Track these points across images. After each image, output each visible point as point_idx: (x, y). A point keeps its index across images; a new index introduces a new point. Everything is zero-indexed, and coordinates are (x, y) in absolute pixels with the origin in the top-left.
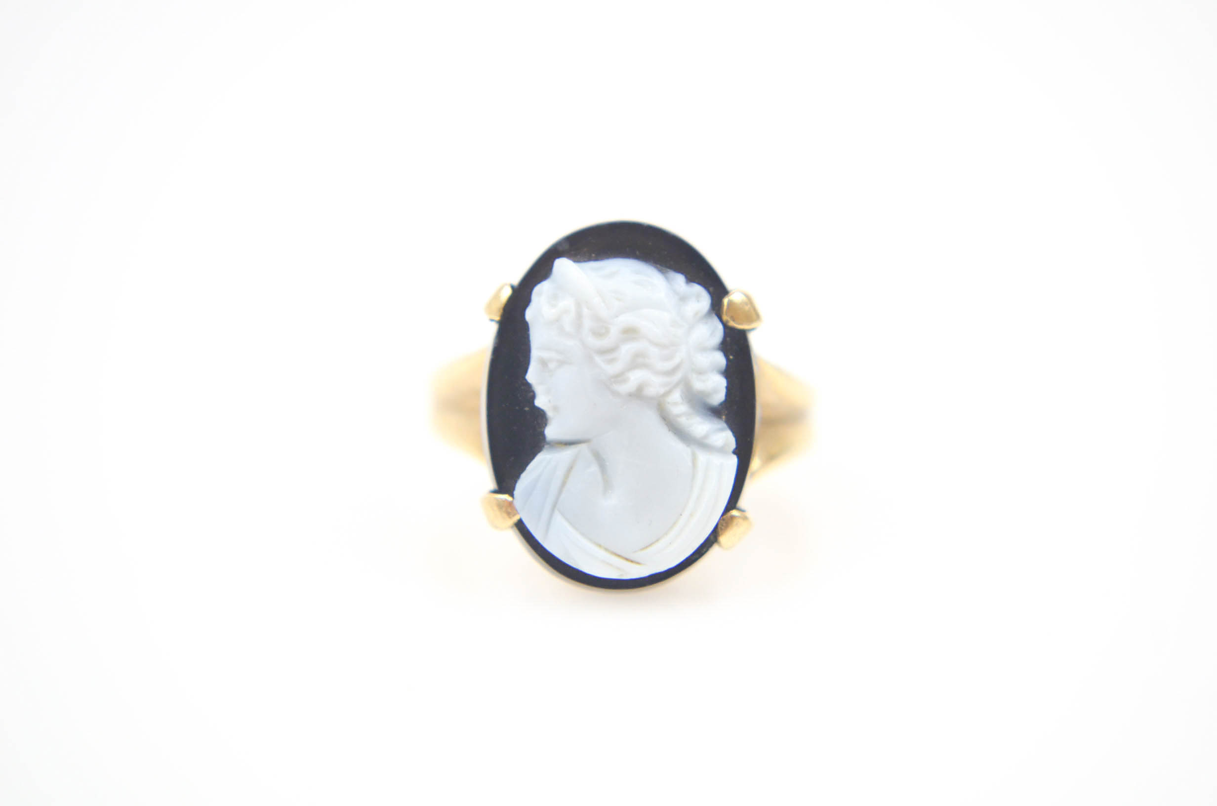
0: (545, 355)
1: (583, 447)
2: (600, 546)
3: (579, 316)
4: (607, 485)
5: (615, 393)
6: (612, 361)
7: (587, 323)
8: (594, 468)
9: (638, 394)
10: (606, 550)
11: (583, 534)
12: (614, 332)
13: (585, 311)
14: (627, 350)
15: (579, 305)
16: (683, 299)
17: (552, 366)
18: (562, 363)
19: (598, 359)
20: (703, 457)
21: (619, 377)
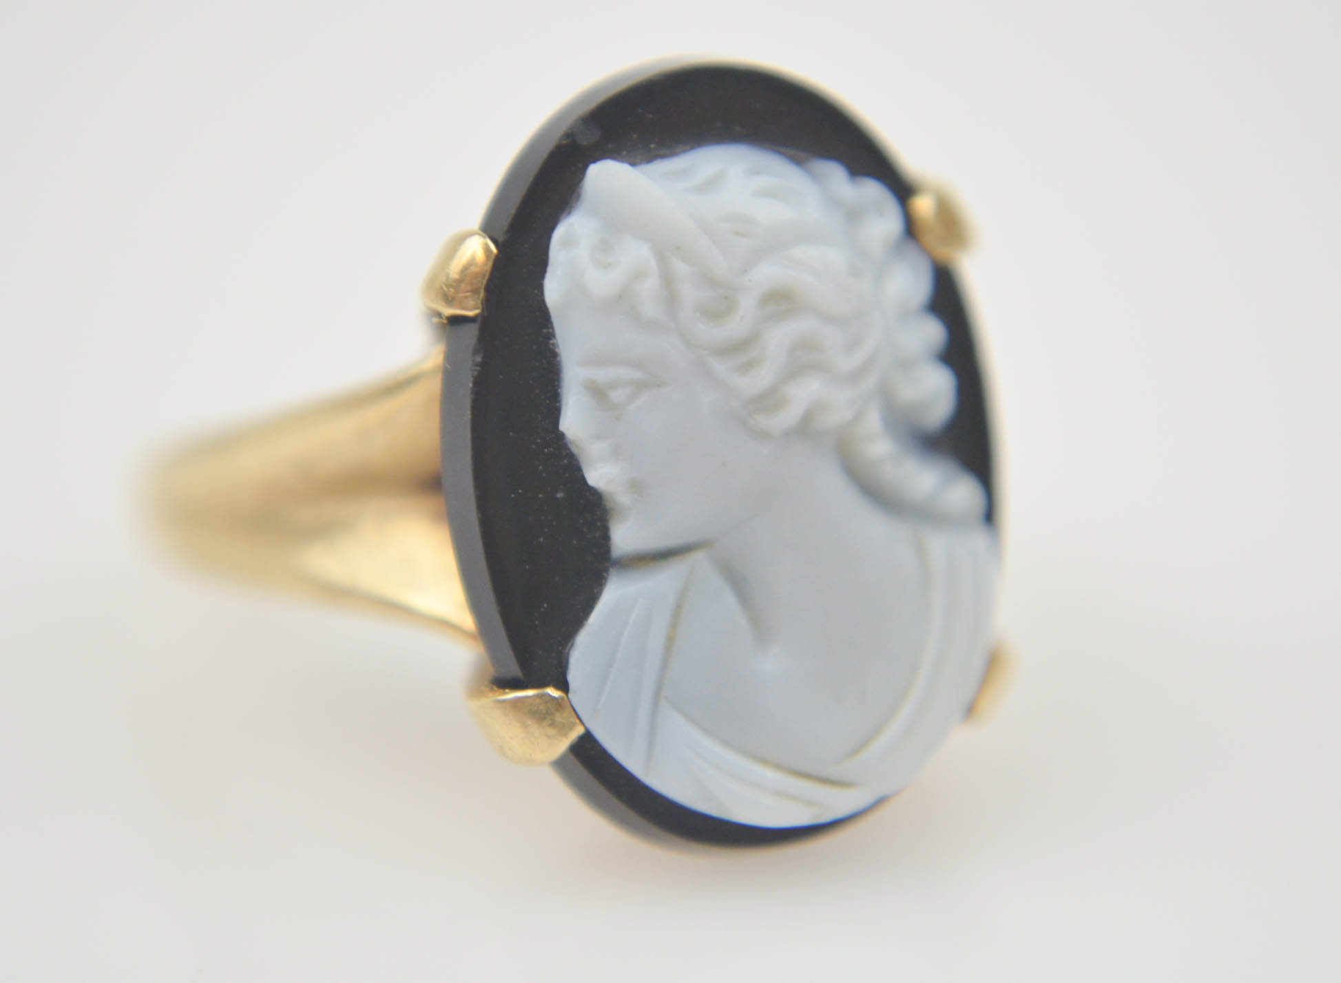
0: (601, 375)
1: (698, 557)
2: (764, 761)
3: (668, 280)
4: (761, 630)
5: (762, 435)
6: (748, 366)
7: (690, 294)
8: (729, 598)
9: (805, 429)
10: (779, 767)
11: (727, 743)
12: (747, 304)
13: (681, 269)
14: (778, 338)
15: (661, 257)
16: (853, 216)
17: (617, 396)
18: (640, 387)
19: (720, 367)
20: (938, 544)
21: (768, 401)
